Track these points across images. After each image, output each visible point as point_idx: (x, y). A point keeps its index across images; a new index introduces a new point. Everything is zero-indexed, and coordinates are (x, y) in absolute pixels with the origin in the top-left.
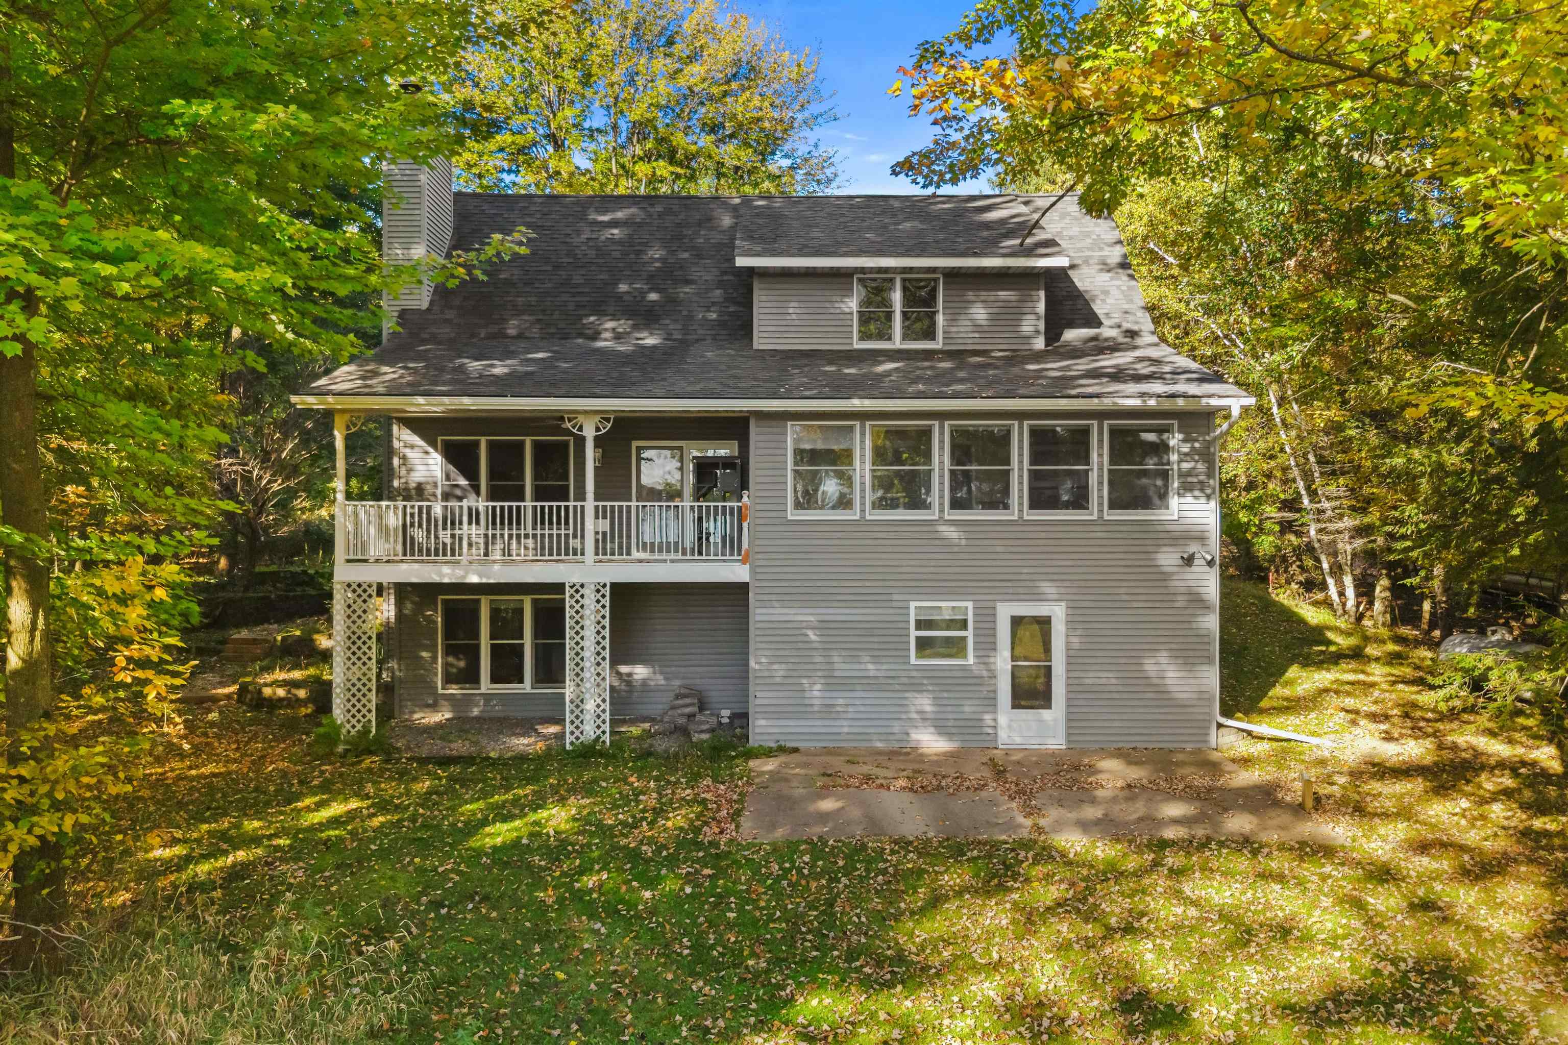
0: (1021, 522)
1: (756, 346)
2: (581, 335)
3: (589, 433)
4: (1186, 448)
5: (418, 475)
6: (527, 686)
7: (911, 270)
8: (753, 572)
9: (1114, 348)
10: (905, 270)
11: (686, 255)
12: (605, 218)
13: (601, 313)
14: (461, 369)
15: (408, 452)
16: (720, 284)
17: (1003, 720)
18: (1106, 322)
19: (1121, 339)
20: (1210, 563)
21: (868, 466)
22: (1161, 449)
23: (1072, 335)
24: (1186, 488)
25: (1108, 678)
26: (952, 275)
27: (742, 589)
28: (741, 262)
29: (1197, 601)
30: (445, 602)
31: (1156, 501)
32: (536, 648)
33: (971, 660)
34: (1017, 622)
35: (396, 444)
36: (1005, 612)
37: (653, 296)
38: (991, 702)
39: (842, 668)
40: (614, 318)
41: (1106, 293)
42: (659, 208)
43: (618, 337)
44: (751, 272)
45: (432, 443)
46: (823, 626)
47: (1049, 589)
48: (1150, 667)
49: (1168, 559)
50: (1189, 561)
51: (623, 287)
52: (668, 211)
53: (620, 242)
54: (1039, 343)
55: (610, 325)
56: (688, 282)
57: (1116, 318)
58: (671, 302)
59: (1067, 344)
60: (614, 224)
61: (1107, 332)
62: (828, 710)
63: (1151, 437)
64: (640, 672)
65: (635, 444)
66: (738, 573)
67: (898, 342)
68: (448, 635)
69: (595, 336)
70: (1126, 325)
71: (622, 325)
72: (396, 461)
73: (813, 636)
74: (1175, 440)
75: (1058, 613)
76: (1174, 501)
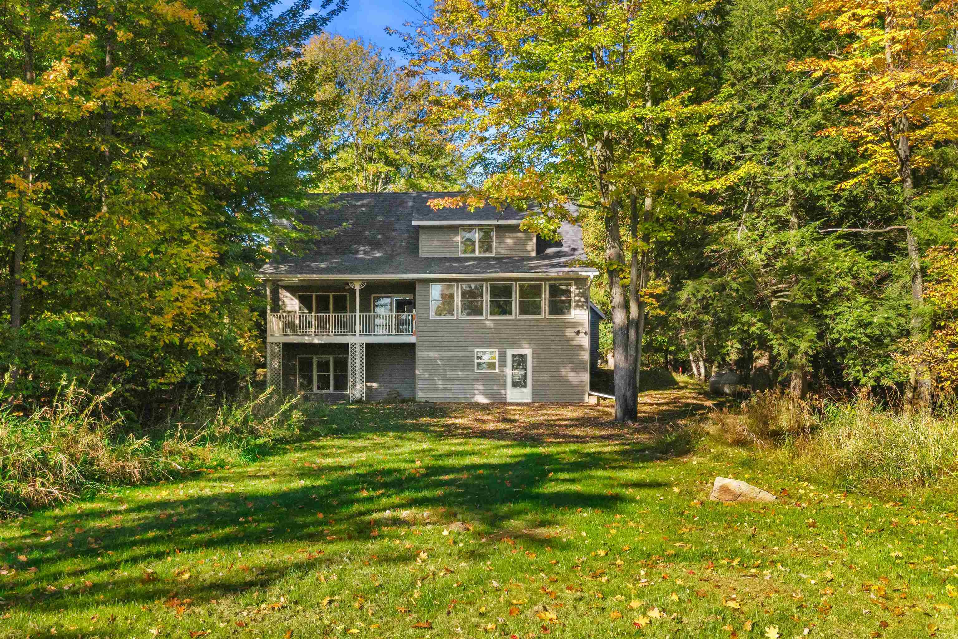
0: (516, 319)
1: (420, 255)
2: (351, 253)
3: (357, 288)
4: (577, 292)
5: (289, 308)
6: (331, 391)
7: (481, 225)
8: (417, 339)
9: (565, 254)
10: (479, 225)
11: (393, 219)
12: (359, 203)
13: (359, 243)
14: (309, 266)
15: (285, 299)
16: (408, 231)
17: (509, 392)
18: (564, 245)
19: (570, 252)
20: (586, 333)
21: (459, 299)
22: (569, 292)
23: (550, 251)
24: (577, 306)
25: (546, 377)
26: (498, 227)
27: (413, 345)
28: (414, 223)
29: (580, 347)
30: (300, 358)
31: (566, 311)
32: (335, 377)
33: (497, 371)
34: (514, 356)
35: (281, 296)
36: (510, 352)
37: (380, 236)
38: (504, 385)
39: (450, 374)
40: (364, 245)
41: (567, 233)
42: (381, 199)
43: (366, 253)
44: (419, 227)
45: (294, 295)
46: (442, 358)
47: (525, 344)
48: (563, 372)
49: (570, 333)
50: (578, 333)
51: (367, 233)
52: (385, 200)
53: (365, 214)
54: (534, 254)
55: (362, 248)
56: (394, 230)
57: (569, 243)
58: (387, 239)
59: (547, 255)
60: (363, 206)
61: (564, 249)
62: (445, 389)
63: (564, 287)
64: (375, 385)
65: (373, 296)
66: (411, 339)
67: (477, 254)
68: (300, 370)
69: (357, 253)
70: (573, 246)
71: (367, 248)
72: (281, 303)
73: (439, 362)
74: (573, 288)
75: (529, 353)
76: (572, 311)
